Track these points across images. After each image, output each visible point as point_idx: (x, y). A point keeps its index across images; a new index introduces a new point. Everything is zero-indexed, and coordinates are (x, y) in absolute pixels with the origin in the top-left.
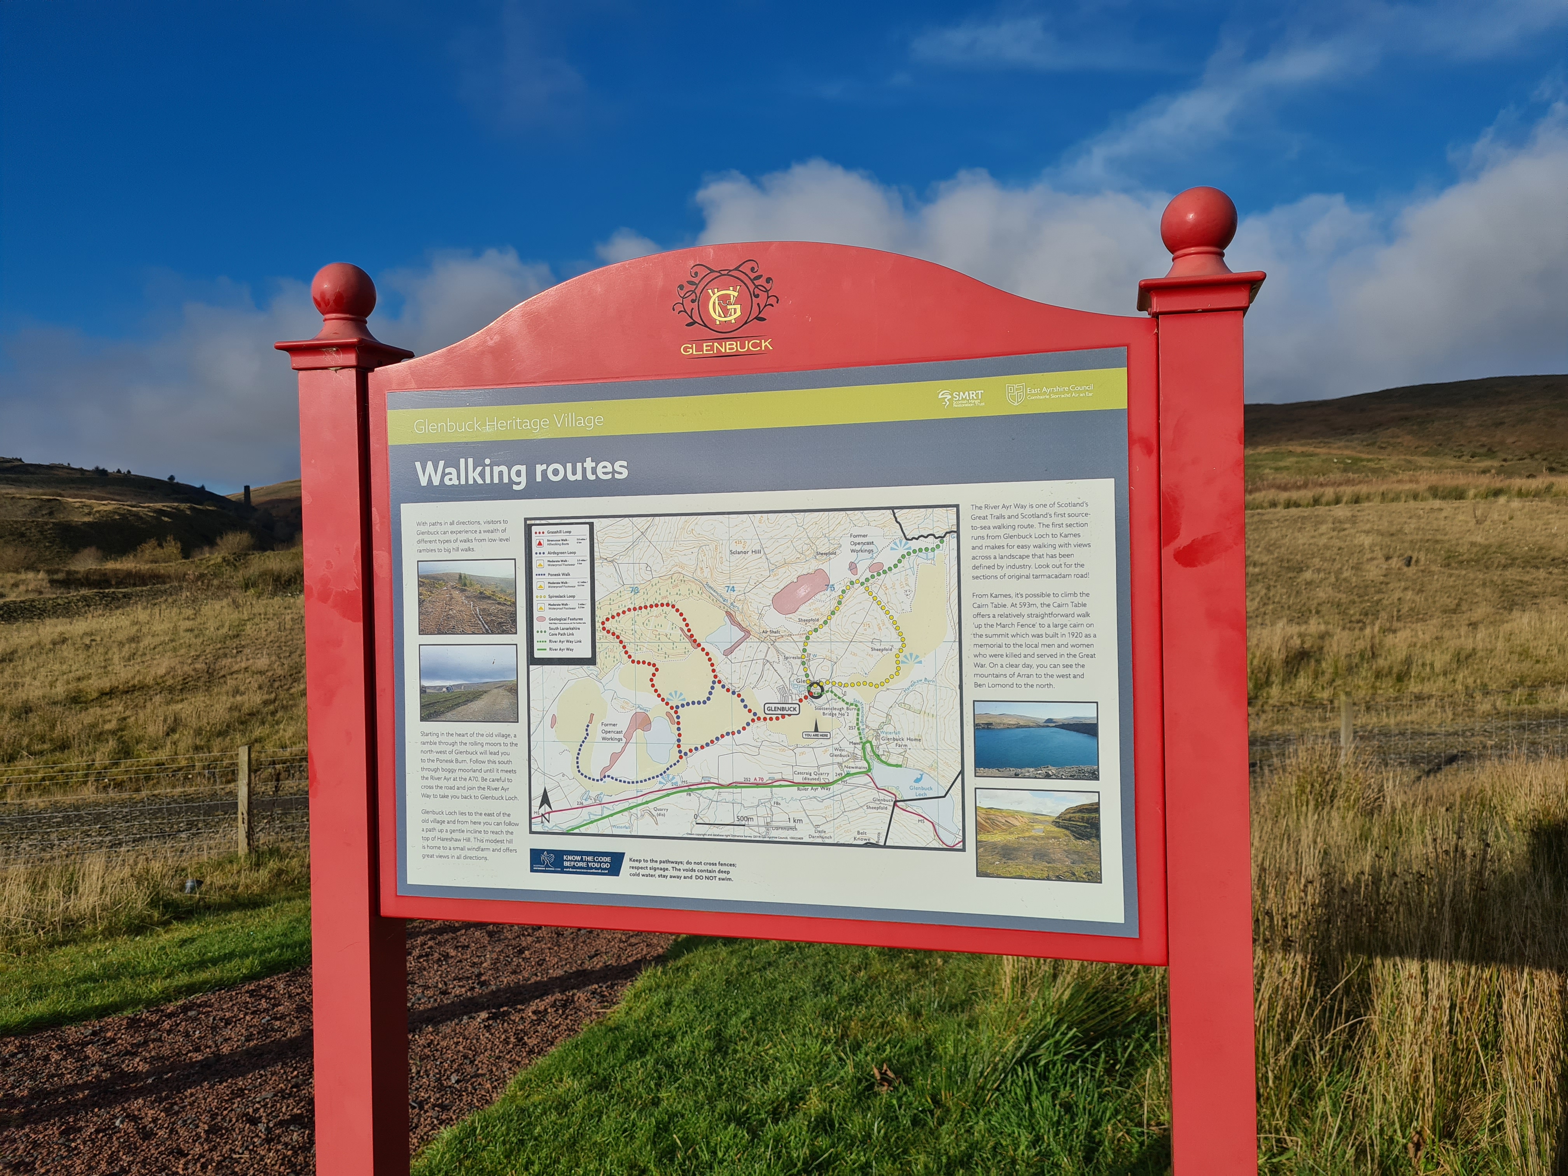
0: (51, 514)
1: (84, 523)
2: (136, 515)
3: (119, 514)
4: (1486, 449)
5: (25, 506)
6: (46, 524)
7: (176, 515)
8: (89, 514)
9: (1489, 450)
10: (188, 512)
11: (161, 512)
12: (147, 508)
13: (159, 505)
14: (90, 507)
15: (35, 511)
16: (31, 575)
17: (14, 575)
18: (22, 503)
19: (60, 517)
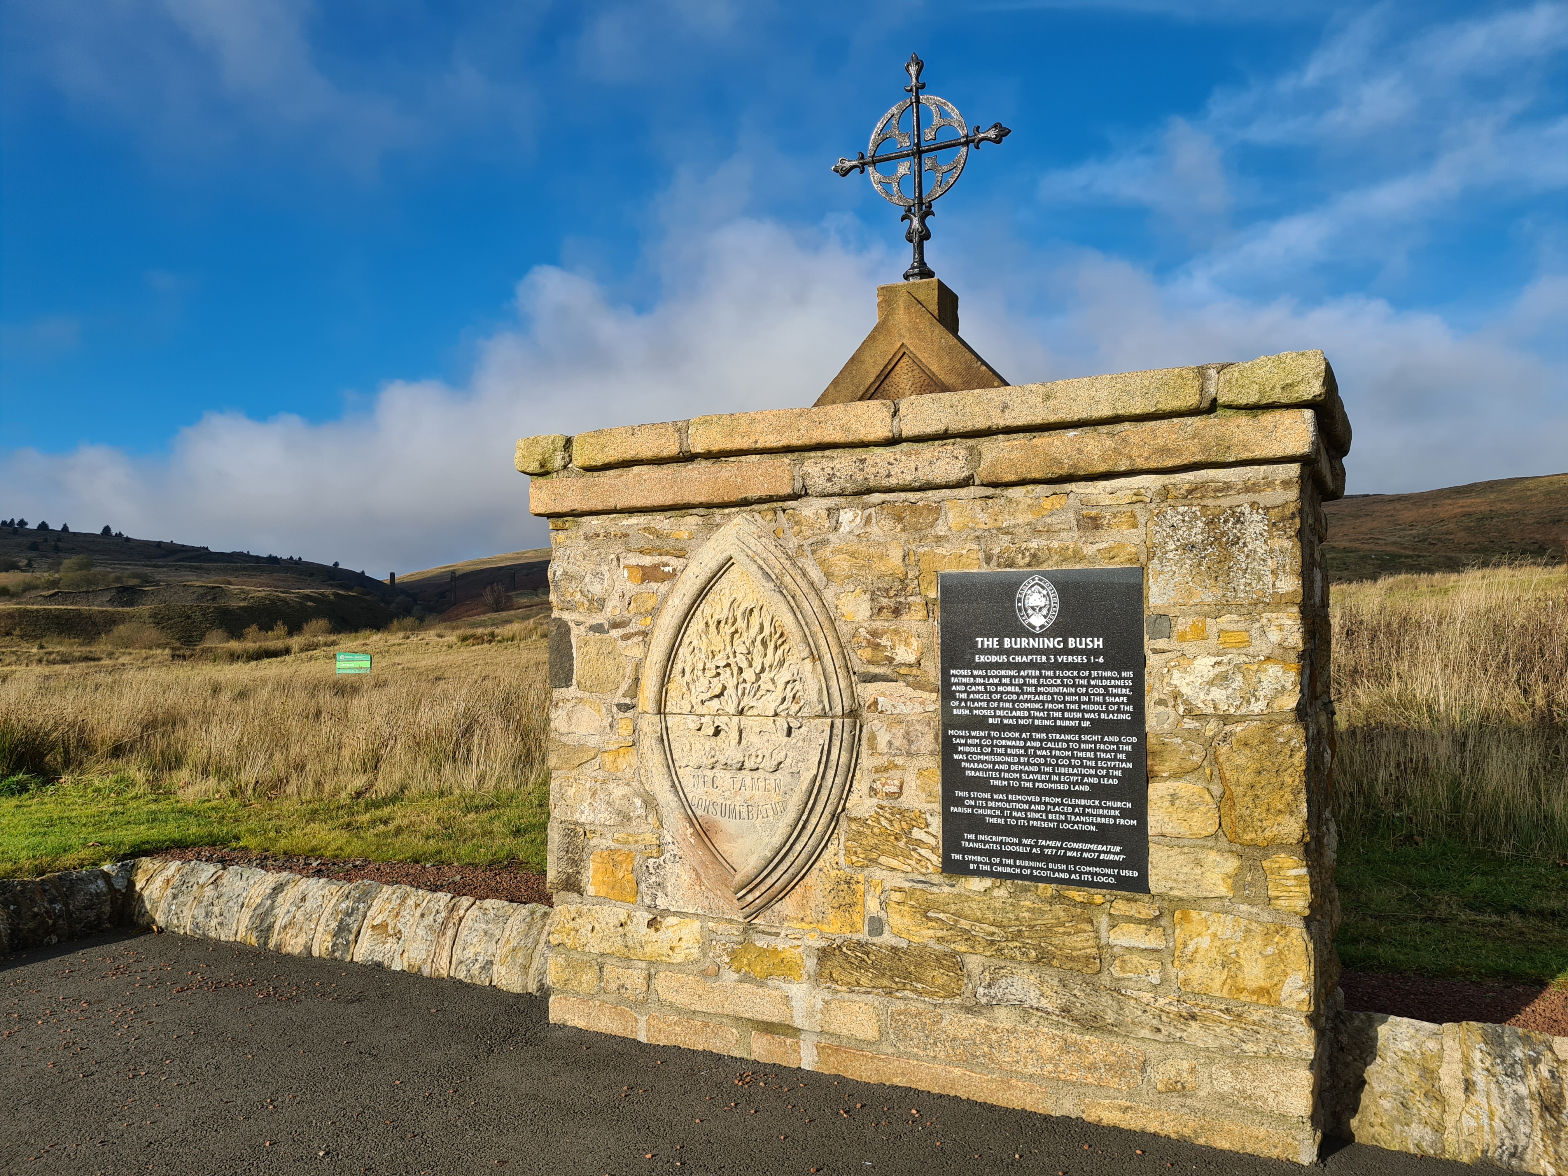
0: (214, 599)
1: (240, 608)
2: (284, 600)
3: (270, 600)
4: (1537, 546)
5: (194, 592)
6: (209, 608)
7: (321, 600)
8: (245, 599)
9: (1540, 547)
10: (332, 597)
11: (308, 597)
12: (294, 594)
13: (307, 591)
14: (247, 593)
15: (202, 596)
16: (159, 651)
17: (148, 651)
18: (191, 590)
19: (222, 602)
